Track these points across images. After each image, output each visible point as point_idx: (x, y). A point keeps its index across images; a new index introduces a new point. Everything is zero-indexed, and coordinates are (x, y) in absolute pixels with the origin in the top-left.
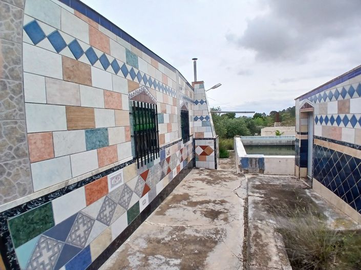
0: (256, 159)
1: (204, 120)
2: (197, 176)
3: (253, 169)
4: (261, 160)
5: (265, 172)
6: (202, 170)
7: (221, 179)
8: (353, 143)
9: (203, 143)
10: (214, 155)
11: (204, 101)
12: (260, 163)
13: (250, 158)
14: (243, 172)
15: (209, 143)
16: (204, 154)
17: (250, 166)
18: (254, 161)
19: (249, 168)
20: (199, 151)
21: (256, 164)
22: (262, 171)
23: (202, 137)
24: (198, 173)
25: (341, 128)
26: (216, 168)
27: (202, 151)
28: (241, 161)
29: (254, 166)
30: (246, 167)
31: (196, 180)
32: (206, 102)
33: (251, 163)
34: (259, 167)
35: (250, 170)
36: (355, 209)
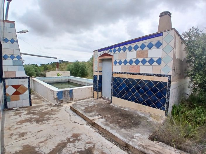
0: (68, 91)
1: (15, 59)
2: (18, 118)
3: (66, 98)
4: (71, 91)
5: (74, 99)
6: (17, 110)
7: (46, 113)
8: (151, 73)
9: (15, 82)
10: (28, 93)
11: (15, 40)
12: (71, 93)
13: (64, 91)
14: (59, 102)
15: (23, 82)
16: (16, 93)
17: (64, 97)
18: (67, 93)
19: (63, 99)
20: (11, 91)
21: (68, 94)
22: (72, 99)
23: (14, 76)
24: (16, 115)
25: (140, 66)
26: (31, 105)
27: (14, 90)
28: (57, 94)
29: (66, 97)
30: (61, 98)
31: (21, 122)
32: (17, 41)
33: (65, 95)
34: (70, 97)
35: (64, 100)
36: (156, 108)
